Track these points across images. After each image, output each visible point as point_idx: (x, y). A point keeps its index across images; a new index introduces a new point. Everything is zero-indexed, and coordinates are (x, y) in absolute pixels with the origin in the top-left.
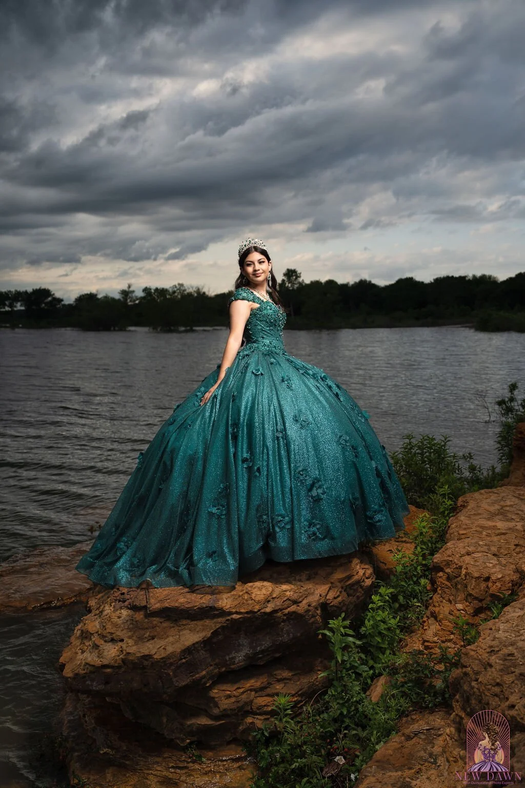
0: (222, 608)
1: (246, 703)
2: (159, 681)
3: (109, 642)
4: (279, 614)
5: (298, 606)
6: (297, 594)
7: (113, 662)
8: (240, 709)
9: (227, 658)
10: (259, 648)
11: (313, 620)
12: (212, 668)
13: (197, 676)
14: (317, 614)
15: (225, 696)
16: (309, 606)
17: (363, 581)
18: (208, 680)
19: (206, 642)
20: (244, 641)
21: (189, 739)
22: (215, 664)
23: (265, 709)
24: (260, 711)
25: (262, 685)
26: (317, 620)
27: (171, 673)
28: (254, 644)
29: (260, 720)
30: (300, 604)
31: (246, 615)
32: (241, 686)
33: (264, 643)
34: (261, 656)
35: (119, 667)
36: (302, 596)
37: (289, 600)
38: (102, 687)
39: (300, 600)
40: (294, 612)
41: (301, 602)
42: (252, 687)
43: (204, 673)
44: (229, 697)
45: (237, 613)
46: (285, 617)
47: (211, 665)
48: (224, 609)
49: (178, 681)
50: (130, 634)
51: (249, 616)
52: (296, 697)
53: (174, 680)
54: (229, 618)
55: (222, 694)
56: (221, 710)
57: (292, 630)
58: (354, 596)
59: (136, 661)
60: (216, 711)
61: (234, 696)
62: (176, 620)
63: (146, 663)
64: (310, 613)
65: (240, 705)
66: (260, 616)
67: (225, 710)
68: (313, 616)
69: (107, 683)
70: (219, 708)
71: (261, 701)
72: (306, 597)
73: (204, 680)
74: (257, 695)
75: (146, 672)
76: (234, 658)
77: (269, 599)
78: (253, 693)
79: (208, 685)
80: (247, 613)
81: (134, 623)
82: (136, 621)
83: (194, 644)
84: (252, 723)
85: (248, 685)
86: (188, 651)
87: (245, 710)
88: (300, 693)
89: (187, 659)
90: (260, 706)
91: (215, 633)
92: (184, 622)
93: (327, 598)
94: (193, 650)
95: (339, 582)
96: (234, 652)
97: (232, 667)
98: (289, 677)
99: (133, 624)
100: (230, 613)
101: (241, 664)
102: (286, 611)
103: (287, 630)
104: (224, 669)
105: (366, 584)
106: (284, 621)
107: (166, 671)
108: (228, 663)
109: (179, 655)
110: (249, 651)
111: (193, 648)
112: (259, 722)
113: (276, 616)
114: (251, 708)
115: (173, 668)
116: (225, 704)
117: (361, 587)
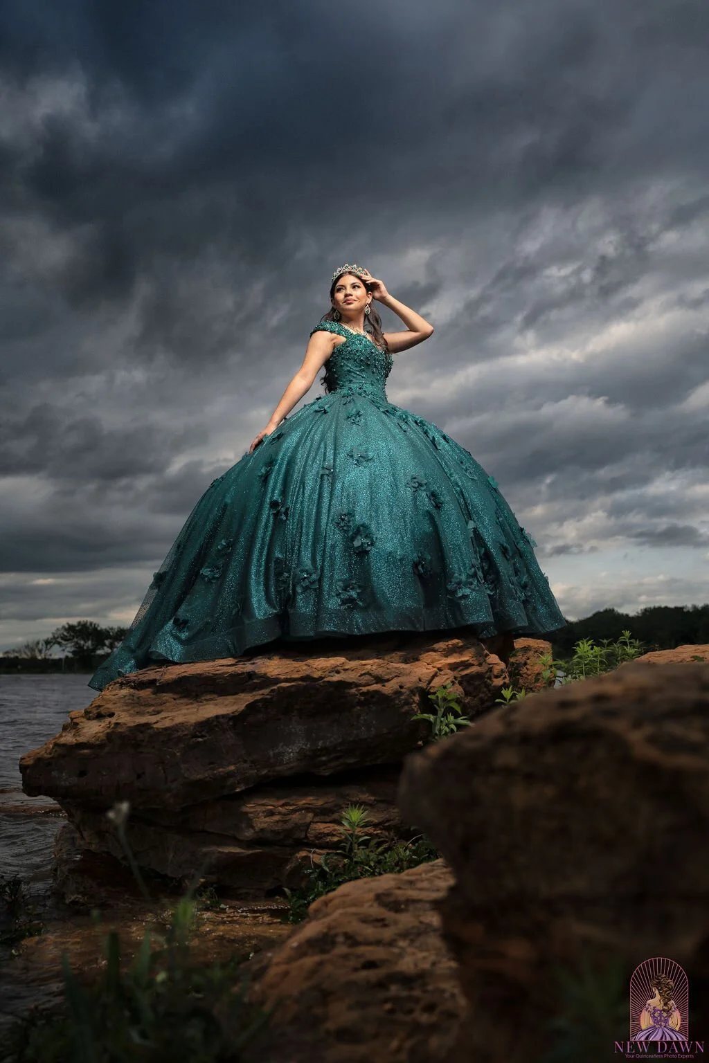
0: (265, 674)
1: (297, 827)
2: (160, 768)
3: (94, 719)
4: (353, 691)
5: (384, 686)
6: (384, 669)
7: (93, 739)
8: (288, 833)
9: (271, 753)
10: (320, 743)
11: (406, 708)
12: (246, 765)
13: (221, 770)
14: (414, 701)
15: (263, 812)
16: (401, 687)
17: (489, 678)
18: (239, 783)
19: (236, 720)
20: (297, 727)
21: (203, 878)
22: (252, 762)
23: (328, 839)
24: (320, 841)
25: (326, 806)
26: (413, 710)
27: (178, 754)
28: (314, 735)
29: (320, 854)
30: (386, 684)
31: (300, 683)
32: (291, 803)
33: (329, 735)
34: (324, 758)
35: (101, 746)
36: (390, 674)
37: (370, 674)
38: (74, 780)
39: (387, 677)
40: (376, 692)
41: (388, 680)
42: (310, 806)
43: (232, 768)
44: (271, 813)
45: (287, 680)
46: (363, 698)
47: (245, 762)
48: (269, 675)
49: (188, 770)
50: (125, 708)
51: (305, 684)
52: (381, 829)
53: (183, 766)
54: (275, 687)
55: (259, 809)
56: (257, 829)
57: (374, 722)
58: (475, 697)
59: (127, 733)
60: (249, 834)
61: (280, 813)
62: (197, 696)
63: (141, 736)
64: (403, 697)
65: (287, 826)
66: (322, 686)
67: (262, 830)
68: (407, 703)
69: (82, 774)
70: (253, 827)
71: (322, 827)
72: (396, 676)
73: (231, 781)
74: (317, 819)
75: (141, 753)
76: (279, 754)
77: (339, 668)
78: (310, 815)
79: (238, 790)
80: (302, 679)
81: (135, 698)
82: (138, 698)
83: (217, 717)
84: (306, 858)
85: (304, 802)
86: (207, 725)
87: (295, 839)
88: (386, 824)
89: (206, 738)
90: (320, 833)
91: (251, 707)
92: (208, 697)
93: (431, 685)
94: (216, 726)
95: (451, 669)
96: (281, 744)
97: (278, 768)
98: (371, 802)
99: (133, 700)
100: (277, 681)
101: (292, 765)
102: (364, 689)
103: (365, 720)
104: (264, 772)
105: (494, 684)
106: (360, 703)
107: (170, 750)
108: (272, 761)
109: (192, 728)
110: (306, 746)
111: (215, 723)
112: (318, 857)
113: (349, 693)
114: (306, 837)
115: (182, 745)
116: (262, 822)
117: (487, 686)
